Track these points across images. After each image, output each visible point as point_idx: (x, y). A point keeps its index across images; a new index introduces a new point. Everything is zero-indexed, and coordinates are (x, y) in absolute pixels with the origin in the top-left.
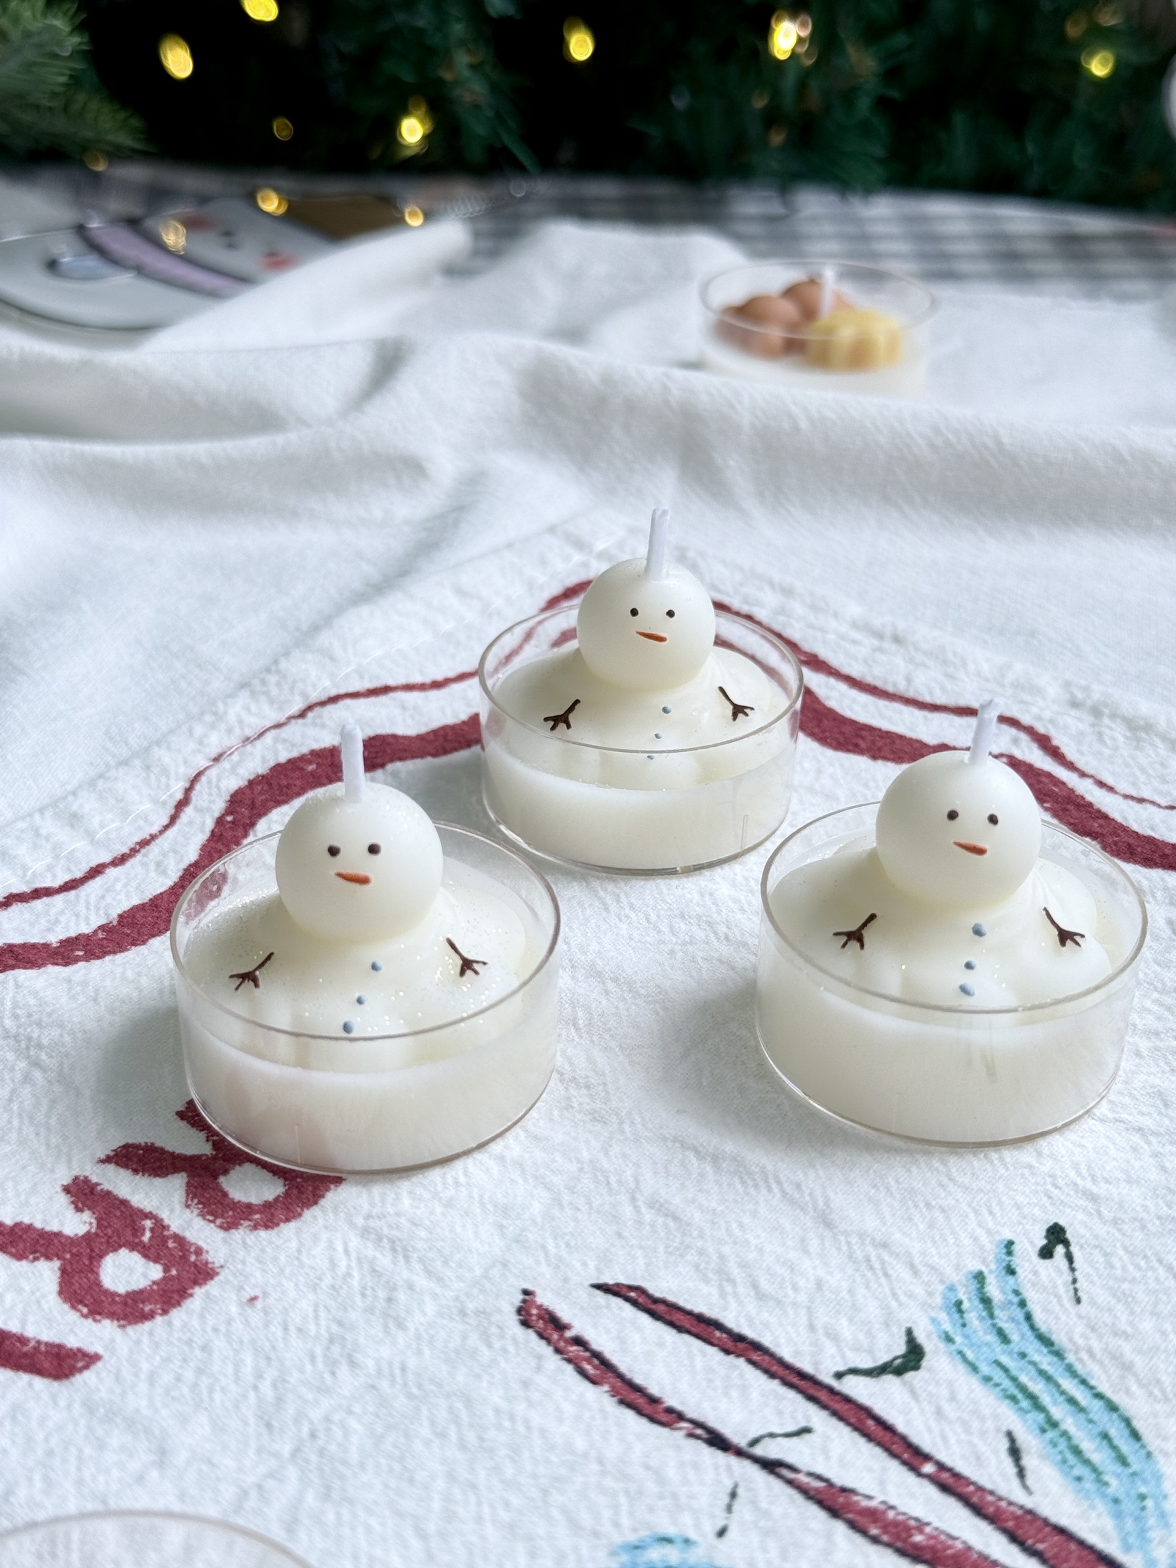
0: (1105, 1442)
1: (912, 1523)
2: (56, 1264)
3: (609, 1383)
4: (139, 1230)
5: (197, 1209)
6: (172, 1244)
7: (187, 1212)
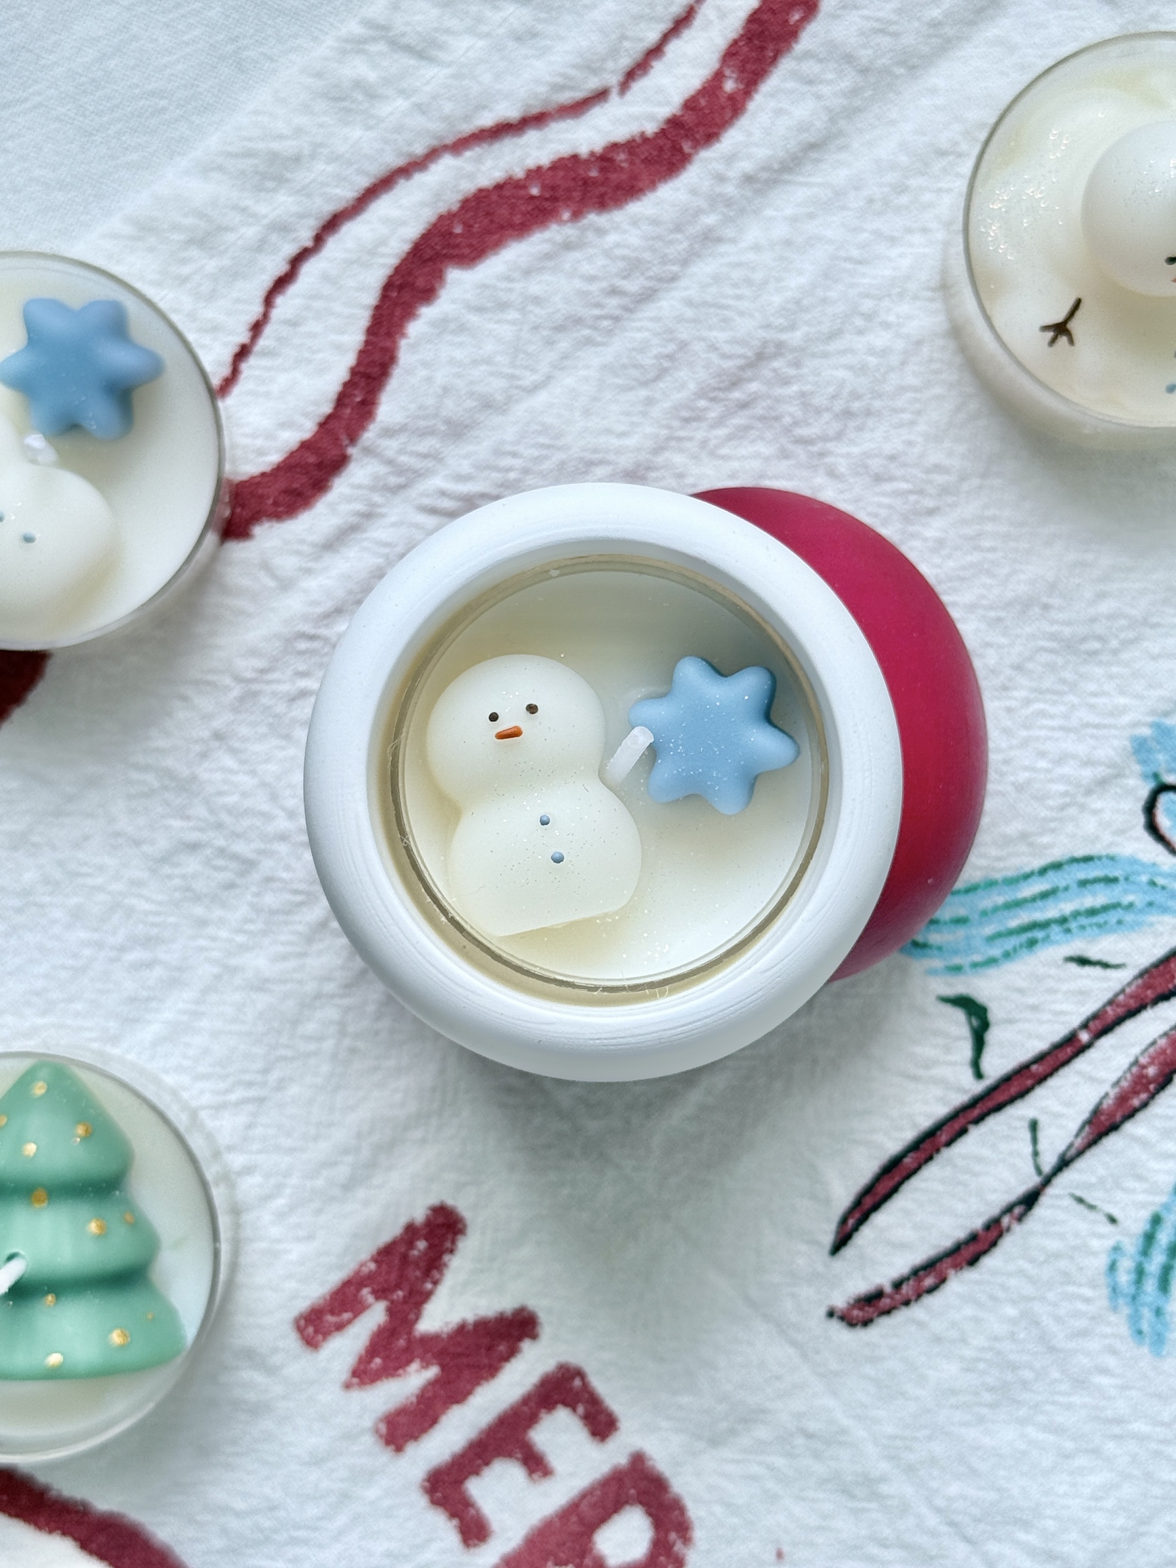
0: (1088, 886)
1: (1135, 1070)
3: (947, 1269)
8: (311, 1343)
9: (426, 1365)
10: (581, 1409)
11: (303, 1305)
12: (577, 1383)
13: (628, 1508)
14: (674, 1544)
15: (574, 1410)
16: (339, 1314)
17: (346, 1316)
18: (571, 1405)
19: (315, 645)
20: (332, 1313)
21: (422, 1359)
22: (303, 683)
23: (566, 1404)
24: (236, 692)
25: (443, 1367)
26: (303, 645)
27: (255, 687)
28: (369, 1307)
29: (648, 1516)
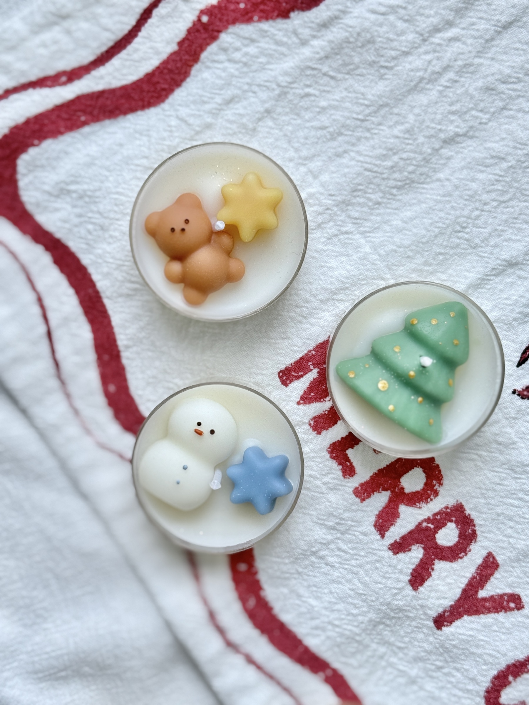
2: (436, 562)
4: (427, 529)
5: (423, 504)
6: (438, 517)
7: (423, 509)
8: (285, 383)
11: (283, 367)
13: (416, 469)
14: (434, 486)
16: (298, 372)
17: (300, 373)
19: (315, 72)
20: (294, 371)
22: (307, 90)
24: (277, 92)
26: (309, 72)
27: (286, 90)
28: (311, 370)
29: (424, 472)
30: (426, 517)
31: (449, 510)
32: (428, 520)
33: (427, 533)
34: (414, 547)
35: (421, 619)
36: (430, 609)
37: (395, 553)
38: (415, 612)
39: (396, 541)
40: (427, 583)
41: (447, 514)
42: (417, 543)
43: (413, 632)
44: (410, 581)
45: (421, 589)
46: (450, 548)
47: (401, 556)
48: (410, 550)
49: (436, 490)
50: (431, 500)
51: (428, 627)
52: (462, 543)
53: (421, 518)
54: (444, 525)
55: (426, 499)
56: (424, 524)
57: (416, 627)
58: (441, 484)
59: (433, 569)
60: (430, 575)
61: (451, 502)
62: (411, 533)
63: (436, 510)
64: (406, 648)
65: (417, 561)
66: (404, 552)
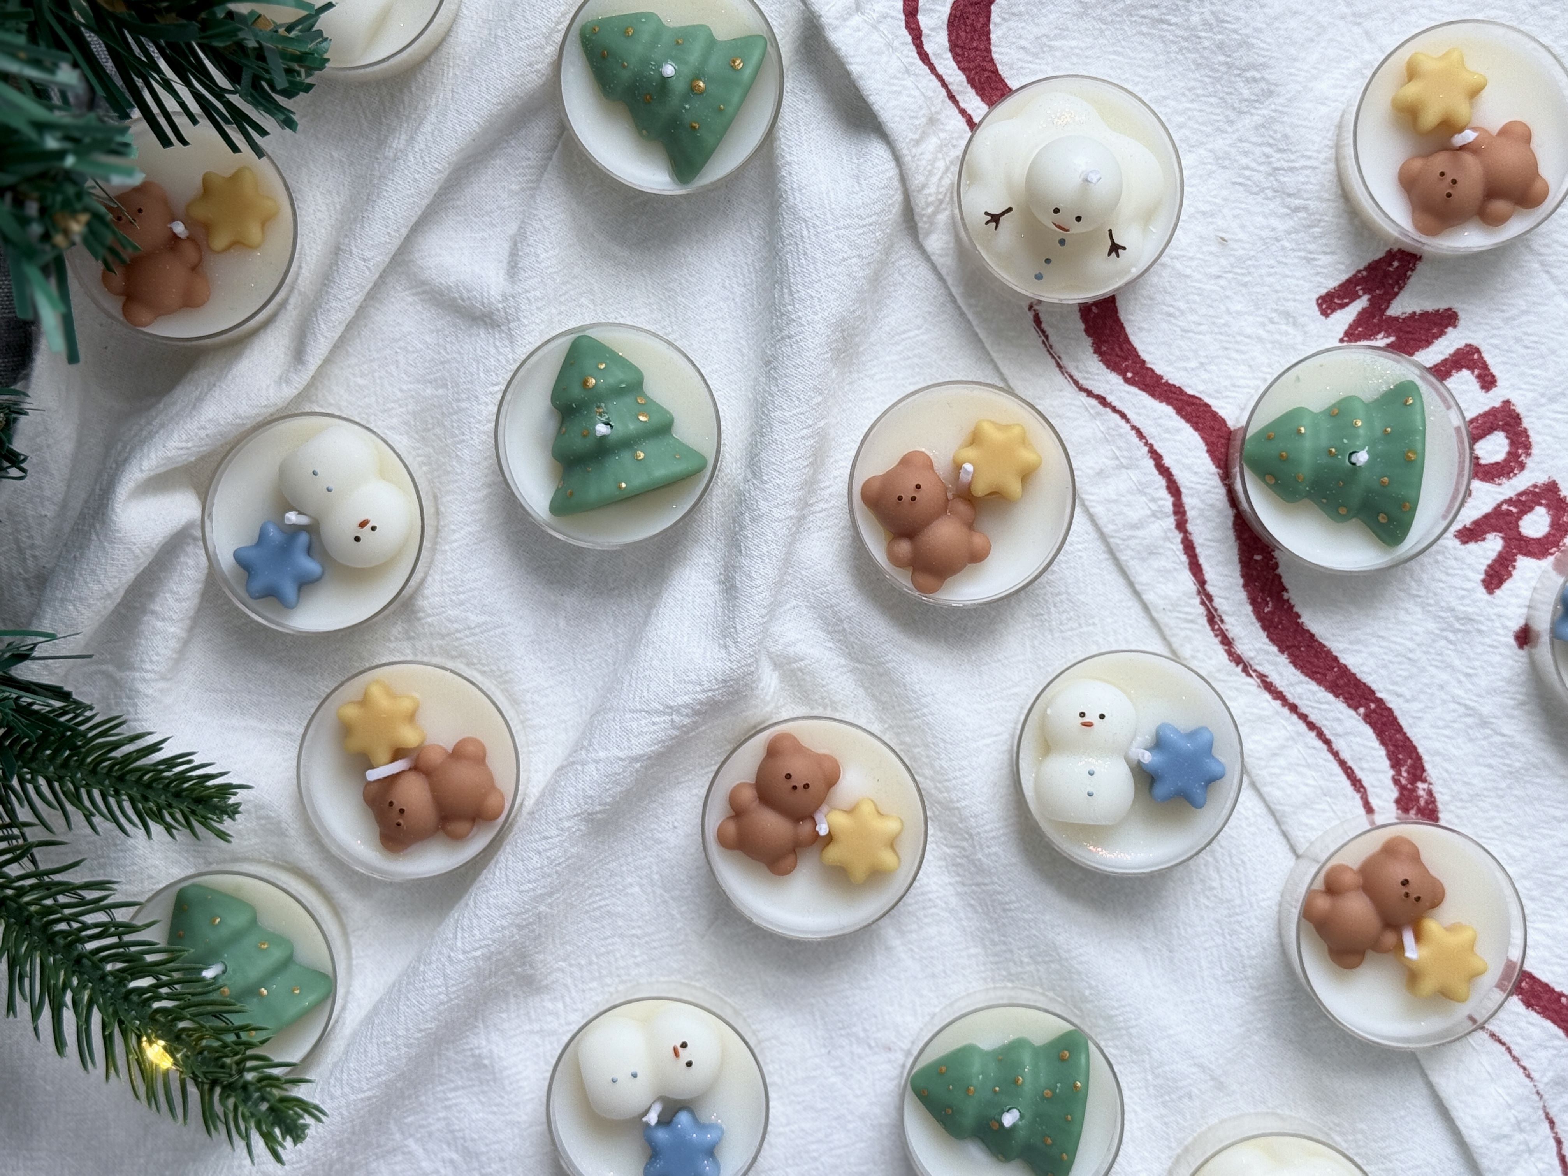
2: (1520, 558)
4: (1509, 513)
5: (1504, 480)
6: (1523, 498)
7: (1505, 486)
8: (1325, 313)
9: (1388, 335)
10: (1476, 372)
11: (1323, 291)
12: (1476, 356)
13: (1496, 432)
14: (1520, 456)
15: (1473, 373)
16: (1342, 299)
17: (1346, 301)
18: (1471, 368)
20: (1339, 297)
21: (1386, 331)
23: (1468, 368)
25: (1398, 338)
28: (1359, 297)
29: (1508, 438)
30: (1507, 497)
31: (1537, 490)
32: (1509, 501)
33: (1508, 518)
34: (1490, 536)
35: (1498, 634)
36: (1509, 619)
37: (1464, 542)
38: (1489, 623)
39: (1465, 527)
40: (1507, 585)
41: (1535, 494)
42: (1495, 530)
43: (1485, 652)
44: (1484, 581)
45: (1498, 592)
46: (1538, 540)
47: (1472, 546)
48: (1484, 539)
49: (1521, 462)
50: (1515, 475)
51: (1507, 645)
52: (1554, 535)
53: (1501, 498)
54: (1531, 509)
55: (1509, 473)
56: (1505, 507)
57: (1490, 646)
58: (1528, 455)
59: (1514, 567)
60: (1510, 575)
61: (1542, 479)
62: (1486, 517)
63: (1522, 488)
64: (1476, 675)
65: (1493, 555)
66: (1476, 541)
